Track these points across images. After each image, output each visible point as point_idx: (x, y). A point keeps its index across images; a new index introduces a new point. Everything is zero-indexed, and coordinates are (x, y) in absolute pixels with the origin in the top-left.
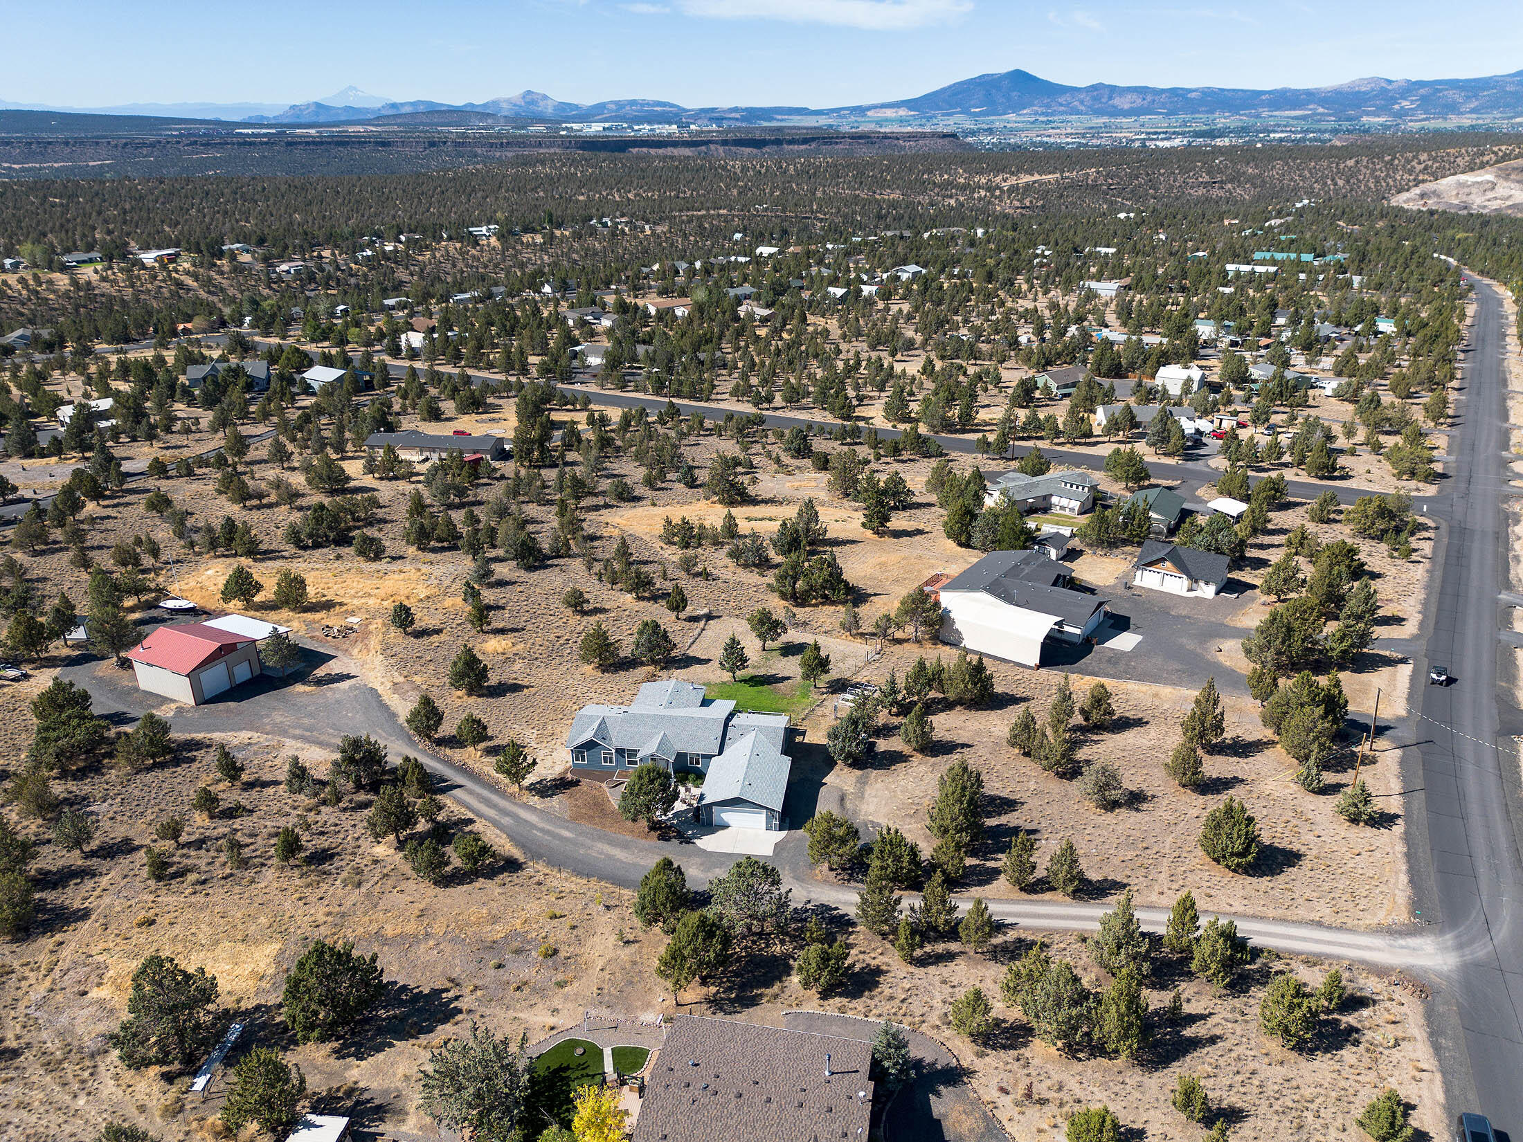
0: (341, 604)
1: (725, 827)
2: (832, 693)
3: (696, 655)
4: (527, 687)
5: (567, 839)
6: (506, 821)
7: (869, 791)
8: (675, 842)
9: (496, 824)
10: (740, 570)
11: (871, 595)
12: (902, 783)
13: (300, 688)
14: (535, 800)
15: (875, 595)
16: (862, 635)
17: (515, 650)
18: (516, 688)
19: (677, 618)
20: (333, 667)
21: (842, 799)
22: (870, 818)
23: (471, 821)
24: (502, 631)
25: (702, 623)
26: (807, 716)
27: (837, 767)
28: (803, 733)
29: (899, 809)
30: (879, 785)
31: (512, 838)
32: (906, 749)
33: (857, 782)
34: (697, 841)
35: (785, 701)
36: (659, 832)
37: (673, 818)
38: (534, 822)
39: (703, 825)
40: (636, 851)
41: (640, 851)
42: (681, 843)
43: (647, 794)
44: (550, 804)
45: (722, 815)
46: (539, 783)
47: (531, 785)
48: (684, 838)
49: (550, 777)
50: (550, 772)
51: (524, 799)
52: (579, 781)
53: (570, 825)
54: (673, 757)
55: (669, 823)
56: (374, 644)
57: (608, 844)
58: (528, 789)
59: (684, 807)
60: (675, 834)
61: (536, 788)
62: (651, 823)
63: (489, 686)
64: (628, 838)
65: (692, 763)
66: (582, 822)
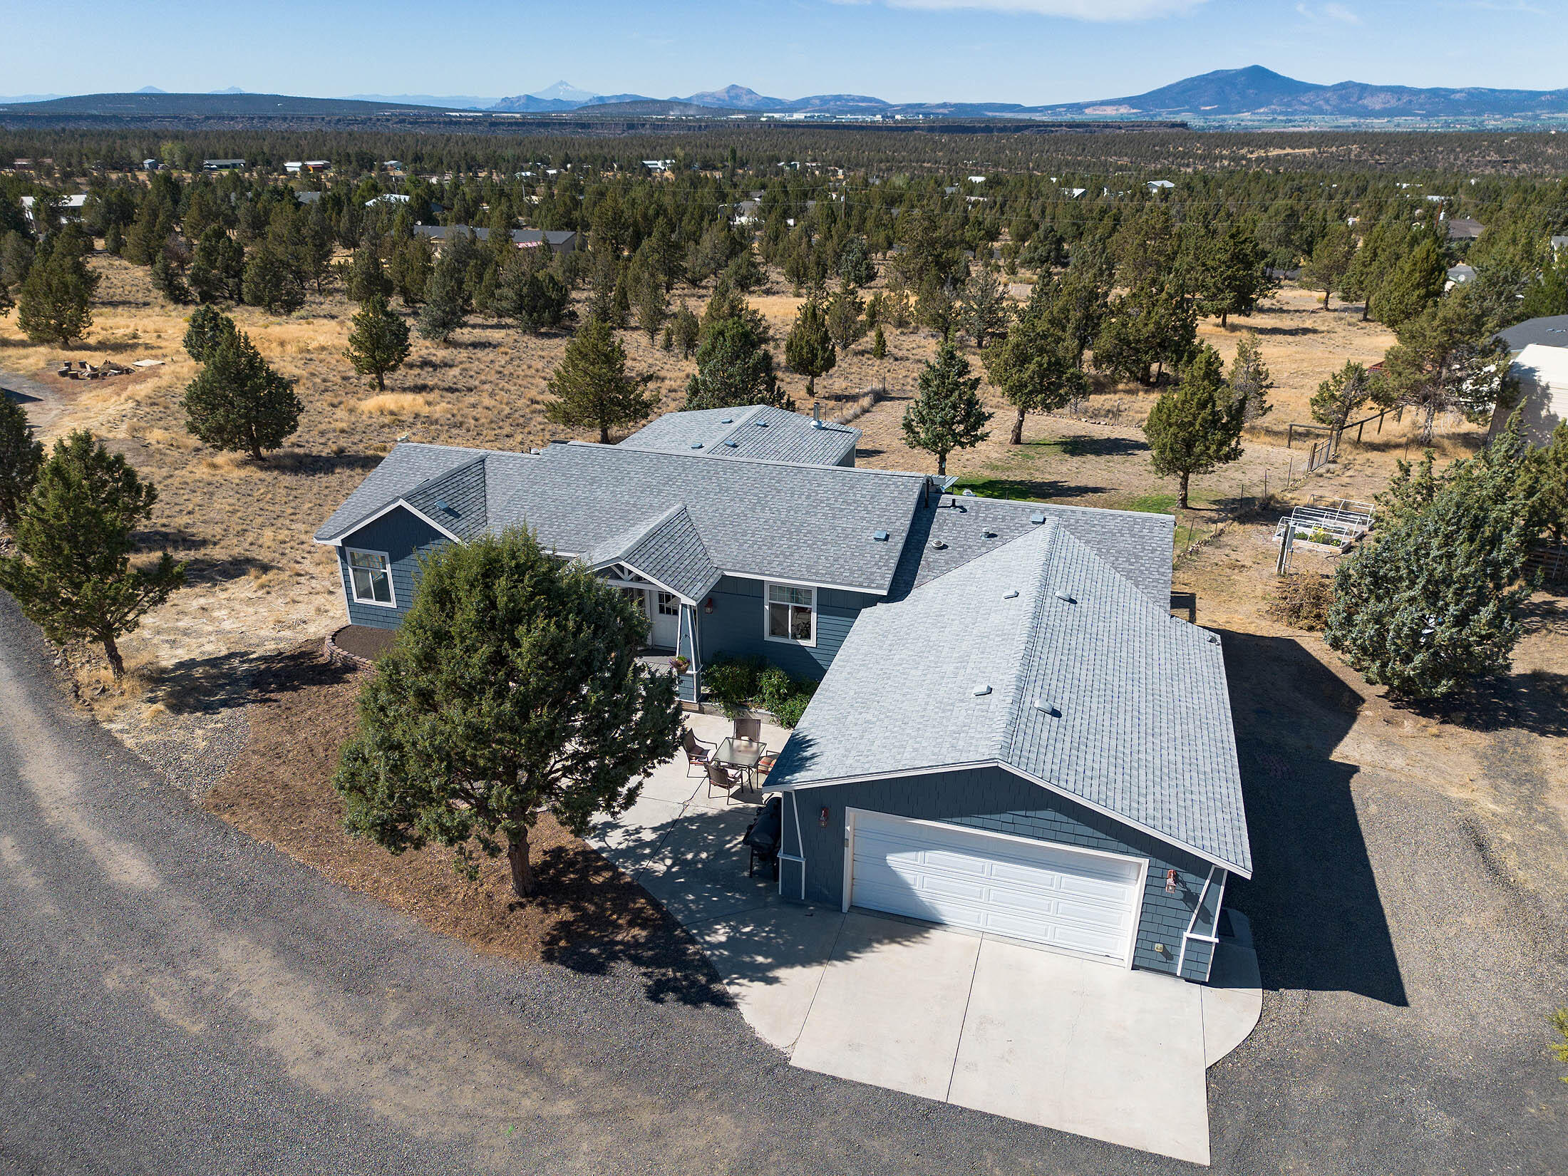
0: (151, 347)
5: (110, 900)
8: (630, 978)
14: (137, 719)
17: (425, 411)
18: (367, 463)
24: (421, 389)
25: (867, 401)
27: (1368, 712)
34: (751, 1000)
36: (566, 914)
37: (656, 849)
38: (46, 802)
39: (791, 899)
40: (393, 1013)
41: (416, 1016)
42: (656, 993)
43: (468, 693)
44: (178, 735)
45: (894, 860)
46: (213, 662)
47: (181, 665)
48: (679, 961)
49: (270, 648)
50: (287, 633)
51: (104, 709)
52: (353, 668)
53: (185, 831)
54: (700, 589)
55: (627, 869)
56: (143, 389)
57: (283, 949)
58: (154, 677)
59: (719, 801)
60: (641, 934)
61: (188, 677)
62: (535, 858)
63: (306, 455)
64: (402, 925)
65: (779, 628)
66: (247, 820)
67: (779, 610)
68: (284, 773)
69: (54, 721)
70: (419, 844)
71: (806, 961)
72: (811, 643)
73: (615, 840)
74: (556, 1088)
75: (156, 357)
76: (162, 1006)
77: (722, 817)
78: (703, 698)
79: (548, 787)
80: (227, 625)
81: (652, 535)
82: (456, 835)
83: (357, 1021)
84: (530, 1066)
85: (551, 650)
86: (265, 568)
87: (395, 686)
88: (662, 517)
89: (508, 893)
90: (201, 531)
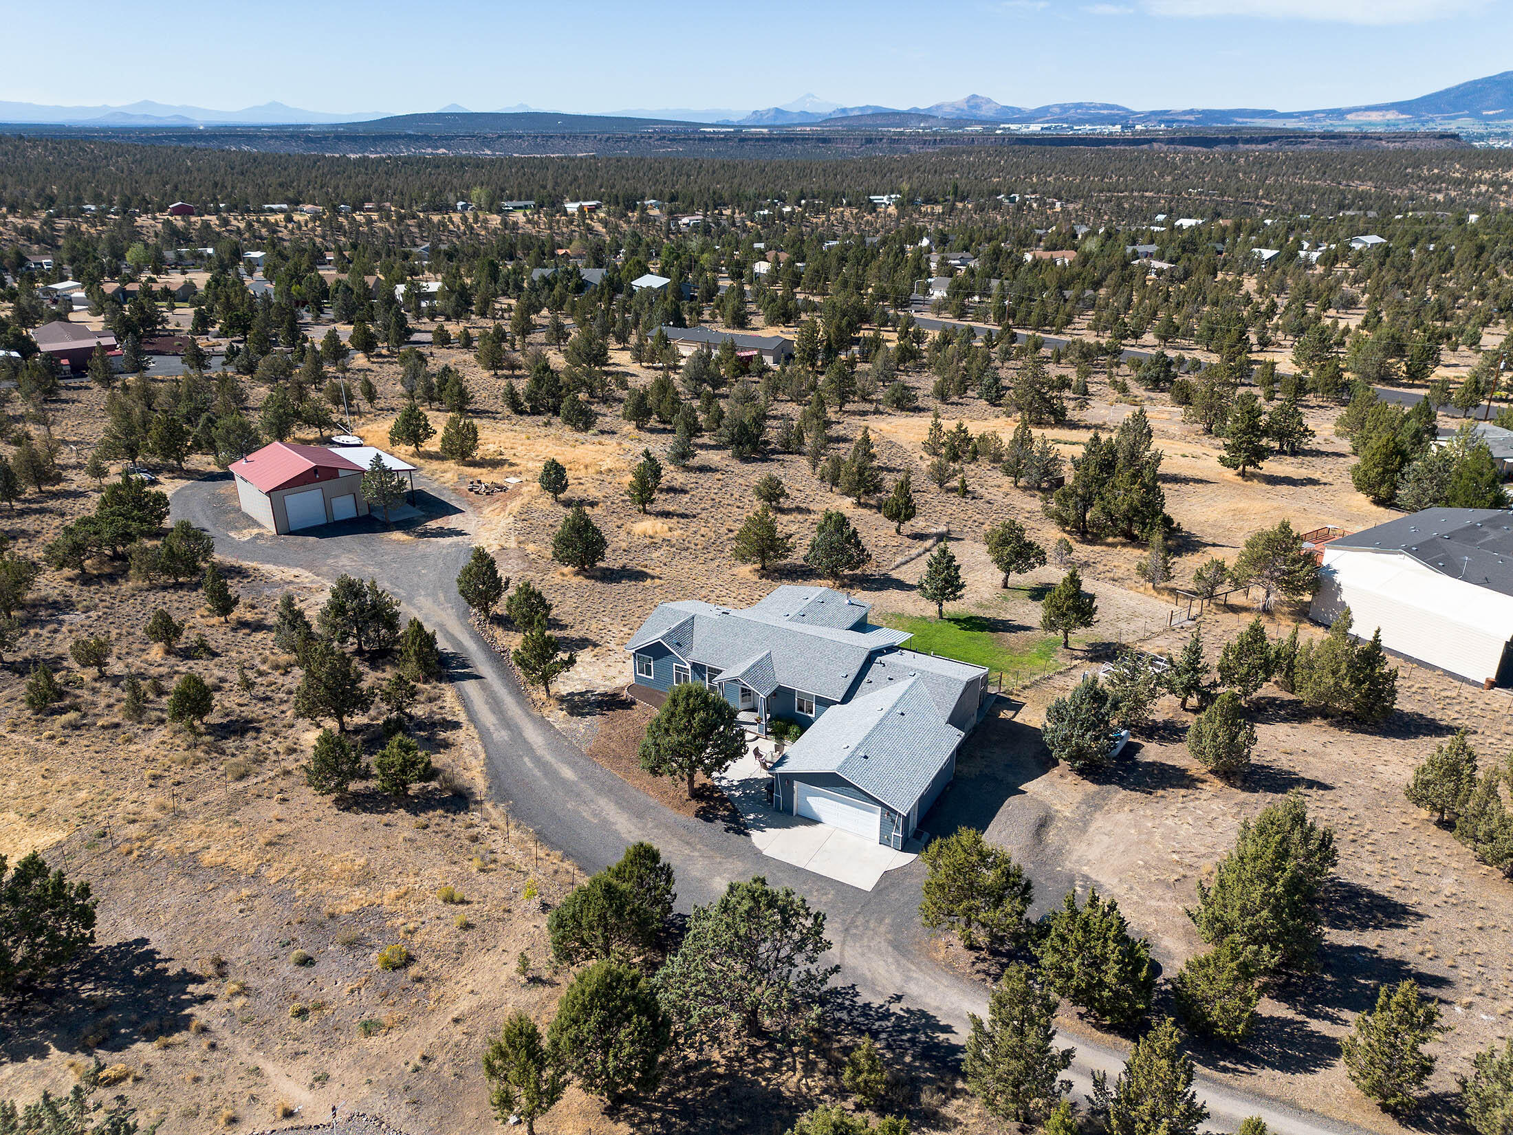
0: (511, 465)
1: (813, 821)
2: (1091, 660)
3: (901, 577)
4: (653, 578)
5: (564, 782)
6: (501, 735)
7: (1099, 822)
8: (720, 825)
9: (484, 735)
10: (1017, 493)
11: (1206, 545)
12: (1170, 822)
13: (398, 536)
14: (558, 717)
15: (1214, 545)
16: (1173, 591)
17: (668, 535)
18: (639, 576)
19: (898, 531)
20: (453, 522)
21: (1043, 824)
22: (1086, 869)
23: (456, 725)
24: (667, 515)
25: (929, 543)
26: (1035, 683)
27: (1056, 771)
28: (1017, 707)
29: (1147, 866)
30: (1124, 817)
31: (489, 762)
32: (1196, 767)
33: (1084, 802)
34: (756, 836)
35: (1008, 658)
36: (704, 804)
37: (737, 788)
38: (535, 747)
39: (777, 809)
40: (650, 825)
41: (656, 827)
42: (727, 830)
43: (679, 732)
44: (575, 726)
45: (809, 799)
46: (581, 694)
47: (569, 694)
48: (737, 822)
49: (601, 690)
50: (607, 683)
51: (546, 712)
52: (634, 703)
53: (582, 762)
54: (769, 692)
55: (726, 793)
56: (515, 505)
57: (617, 803)
58: (561, 700)
59: (764, 774)
60: (726, 813)
61: (572, 700)
62: (696, 786)
63: (608, 569)
64: (653, 802)
65: (801, 709)
66: (602, 761)
67: (801, 701)
68: (613, 745)
69: (529, 715)
70: (661, 775)
71: (775, 827)
72: (812, 716)
73: (724, 783)
74: (694, 849)
75: (516, 475)
76: (584, 814)
77: (763, 780)
78: (767, 733)
79: (701, 762)
80: (583, 676)
81: (753, 666)
82: (673, 773)
83: (640, 825)
84: (688, 843)
85: (704, 721)
86: (595, 645)
87: (658, 726)
88: (759, 657)
89: (686, 796)
90: (566, 620)
